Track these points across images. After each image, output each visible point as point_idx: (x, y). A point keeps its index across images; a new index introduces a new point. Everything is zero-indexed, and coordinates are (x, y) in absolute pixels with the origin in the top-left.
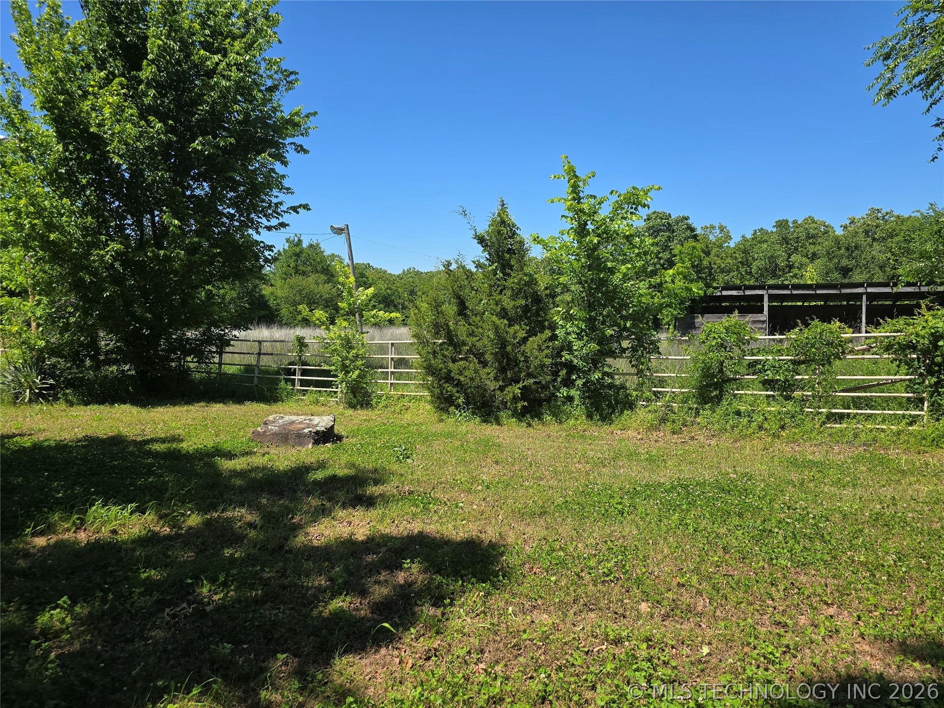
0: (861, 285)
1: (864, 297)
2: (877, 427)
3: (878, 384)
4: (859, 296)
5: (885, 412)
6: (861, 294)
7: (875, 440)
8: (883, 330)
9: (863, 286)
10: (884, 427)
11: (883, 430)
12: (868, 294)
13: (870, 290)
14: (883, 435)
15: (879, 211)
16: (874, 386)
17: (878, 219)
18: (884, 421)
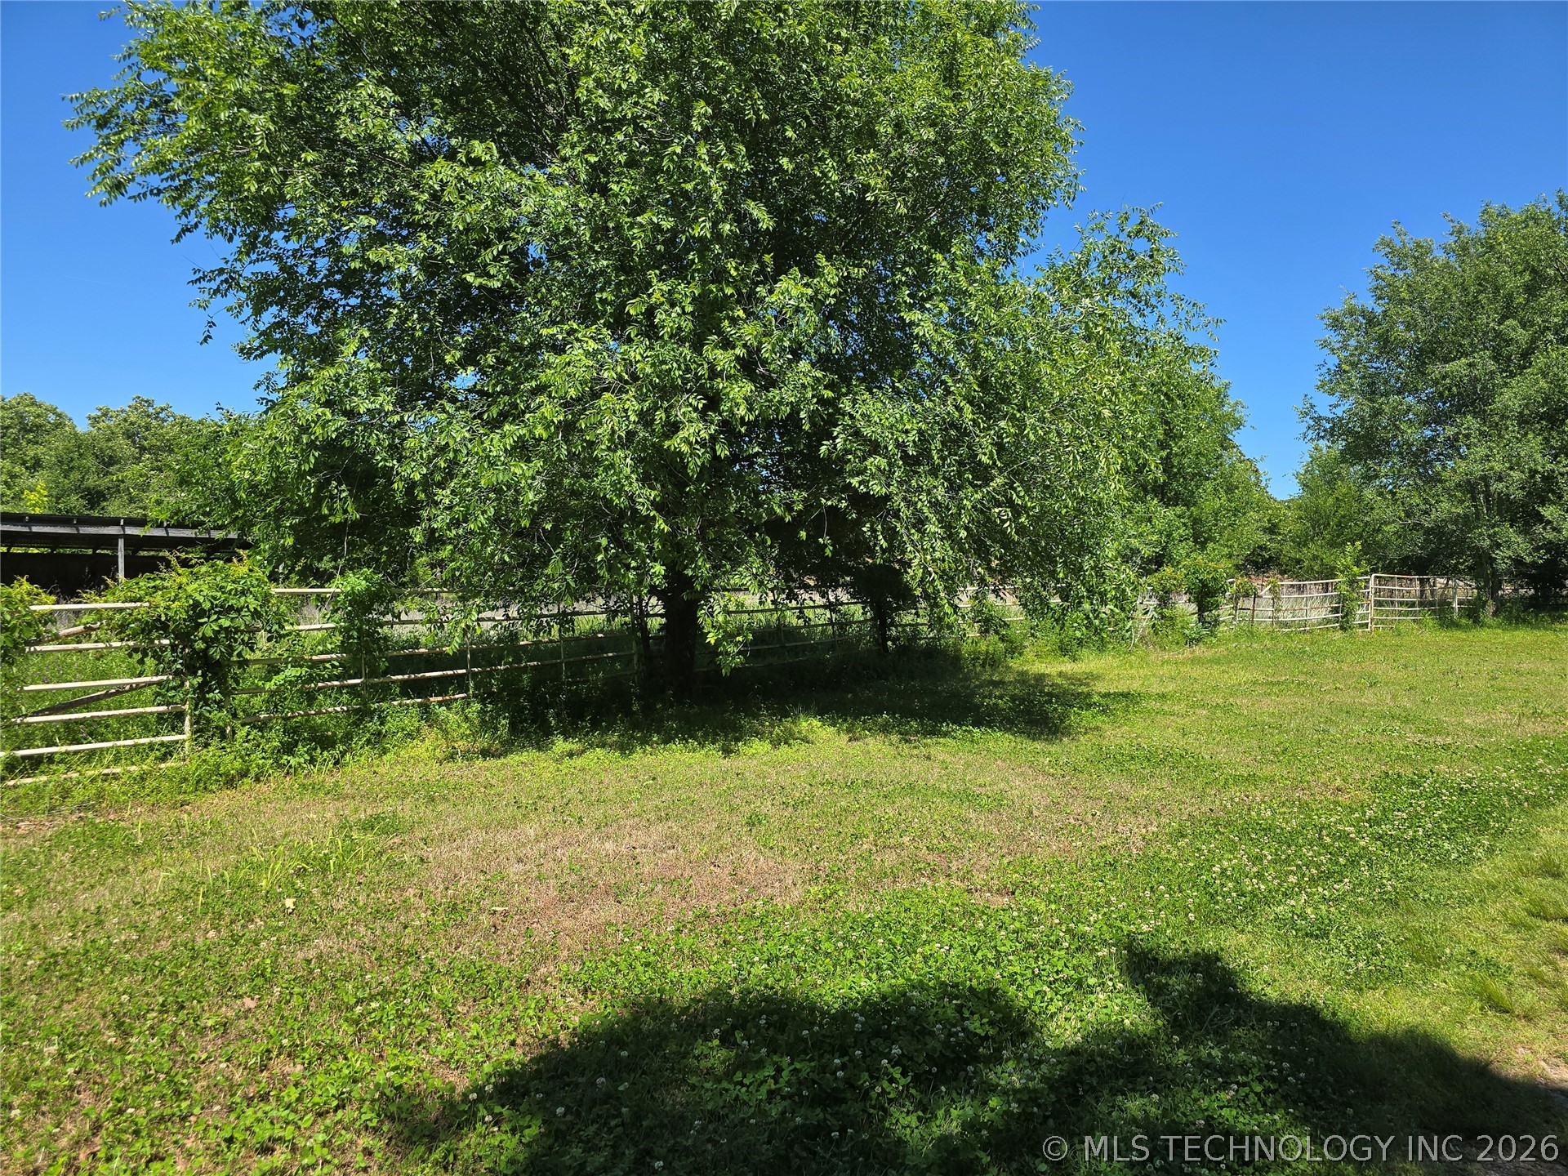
0: (114, 522)
1: (121, 543)
2: (106, 771)
3: (107, 695)
4: (111, 541)
5: (119, 743)
6: (115, 538)
7: (100, 796)
8: (111, 598)
9: (118, 524)
10: (118, 770)
11: (116, 777)
12: (127, 538)
13: (130, 531)
14: (115, 785)
15: (150, 403)
16: (99, 698)
17: (148, 416)
18: (117, 760)
